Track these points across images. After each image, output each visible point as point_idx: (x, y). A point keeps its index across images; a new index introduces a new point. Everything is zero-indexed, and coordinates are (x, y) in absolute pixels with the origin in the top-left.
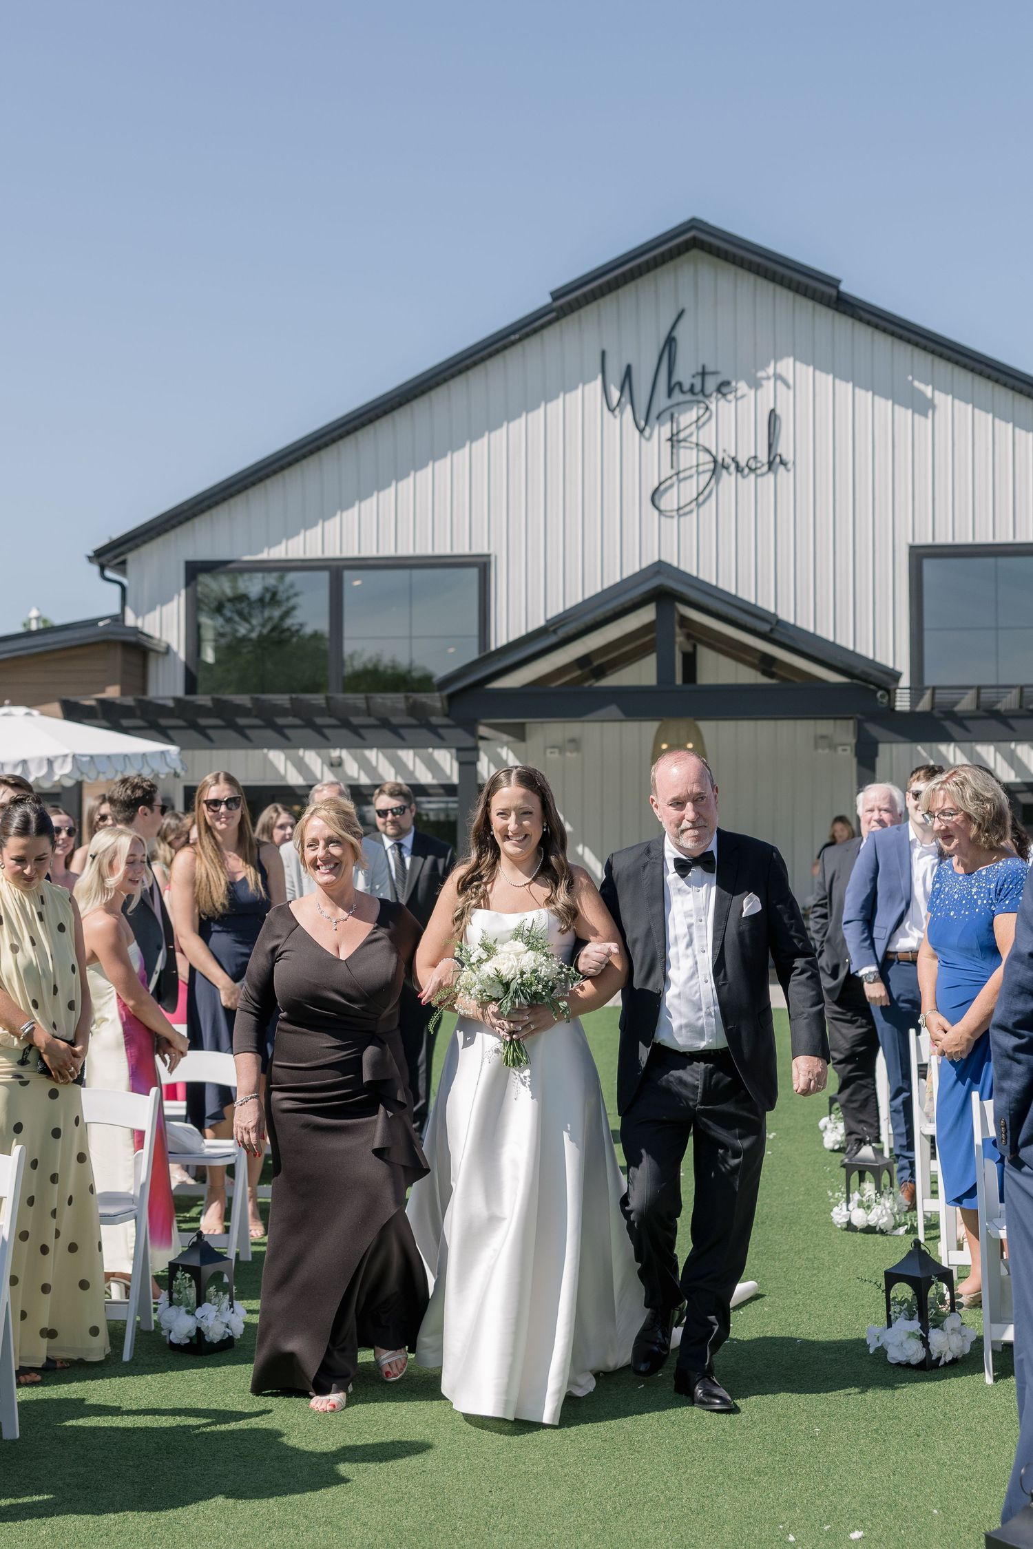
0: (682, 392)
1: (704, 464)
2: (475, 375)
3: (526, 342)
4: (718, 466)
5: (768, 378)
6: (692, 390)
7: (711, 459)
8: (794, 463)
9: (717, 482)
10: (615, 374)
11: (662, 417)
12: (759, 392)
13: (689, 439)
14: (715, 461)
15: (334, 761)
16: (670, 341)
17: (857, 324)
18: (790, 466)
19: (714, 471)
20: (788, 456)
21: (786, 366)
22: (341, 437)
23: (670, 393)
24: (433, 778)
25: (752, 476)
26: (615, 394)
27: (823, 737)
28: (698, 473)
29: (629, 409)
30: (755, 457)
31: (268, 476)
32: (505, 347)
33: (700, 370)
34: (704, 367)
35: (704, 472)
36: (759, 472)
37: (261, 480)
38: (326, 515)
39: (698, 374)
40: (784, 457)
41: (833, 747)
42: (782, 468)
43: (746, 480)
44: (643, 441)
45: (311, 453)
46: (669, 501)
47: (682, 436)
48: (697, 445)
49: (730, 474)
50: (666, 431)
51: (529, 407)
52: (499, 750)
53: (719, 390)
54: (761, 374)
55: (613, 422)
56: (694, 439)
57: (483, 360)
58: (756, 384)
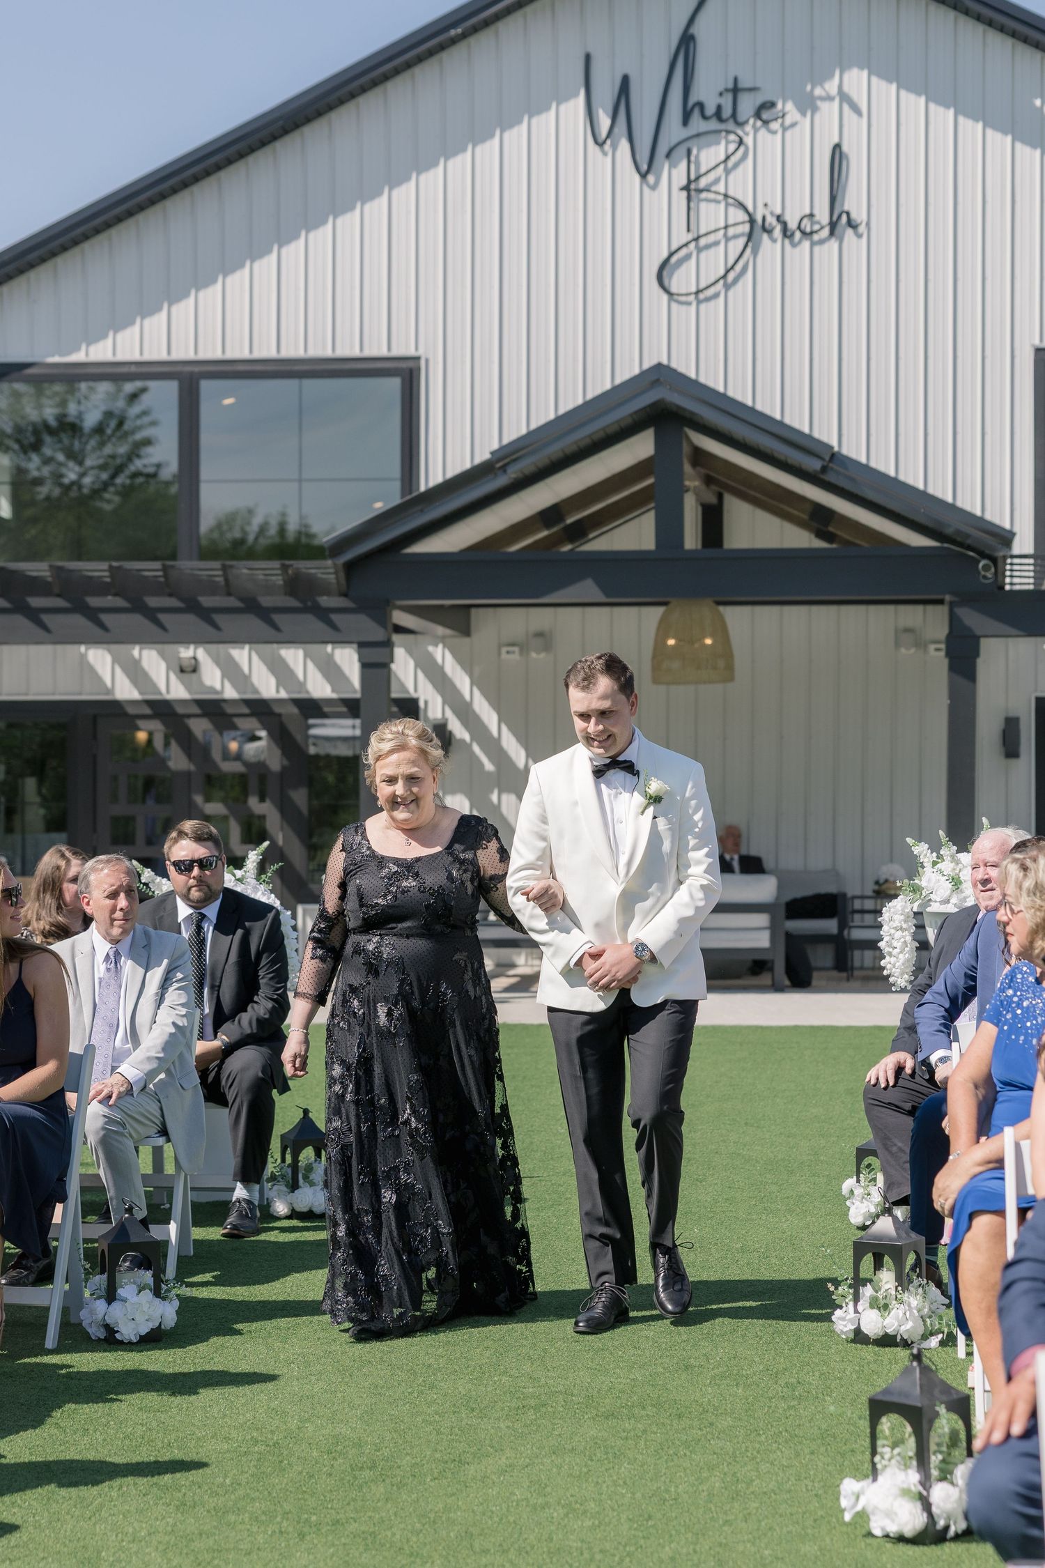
0: (704, 117)
1: (735, 225)
2: (397, 89)
3: (472, 40)
4: (756, 229)
5: (830, 98)
6: (718, 114)
7: (746, 218)
8: (868, 224)
9: (755, 253)
10: (605, 91)
11: (675, 154)
12: (817, 117)
13: (713, 189)
14: (752, 221)
15: (185, 664)
16: (687, 41)
17: (962, 19)
18: (862, 229)
19: (750, 236)
20: (859, 215)
21: (856, 81)
22: (196, 179)
23: (686, 120)
24: (333, 691)
25: (806, 244)
26: (604, 122)
27: (908, 630)
28: (727, 239)
29: (624, 145)
30: (811, 215)
31: (86, 237)
32: (442, 47)
33: (731, 85)
34: (736, 80)
35: (735, 237)
36: (816, 237)
37: (76, 243)
38: (174, 296)
39: (727, 90)
40: (854, 215)
41: (921, 644)
42: (850, 232)
43: (797, 250)
44: (646, 190)
45: (152, 202)
46: (682, 281)
47: (703, 183)
48: (726, 196)
49: (774, 241)
50: (679, 175)
51: (478, 136)
52: (431, 648)
53: (758, 115)
54: (818, 91)
55: (600, 162)
56: (721, 188)
57: (408, 65)
58: (808, 105)
